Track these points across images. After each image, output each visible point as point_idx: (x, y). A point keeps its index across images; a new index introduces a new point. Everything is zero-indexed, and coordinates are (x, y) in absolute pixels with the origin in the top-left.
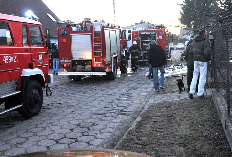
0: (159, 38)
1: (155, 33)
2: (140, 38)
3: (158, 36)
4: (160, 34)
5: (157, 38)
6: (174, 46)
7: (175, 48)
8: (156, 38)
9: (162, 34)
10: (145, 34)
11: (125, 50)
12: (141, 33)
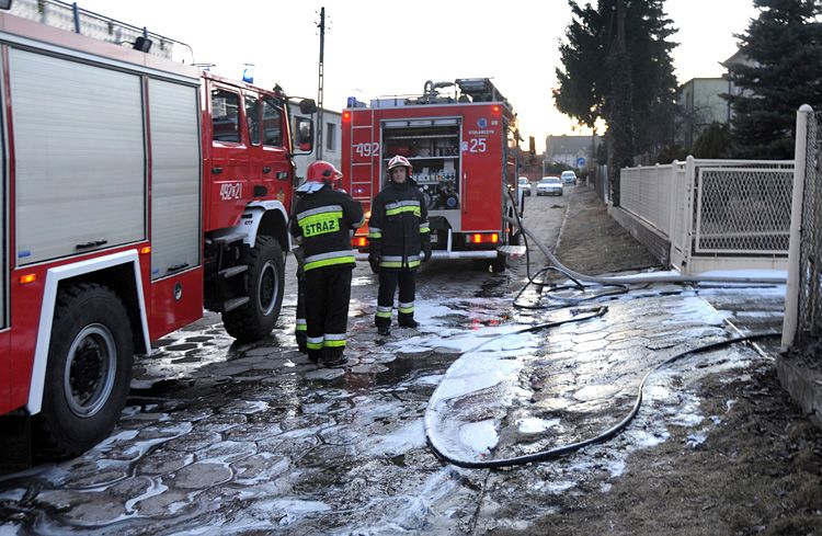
0: (470, 145)
1: (453, 122)
2: (380, 145)
3: (467, 138)
4: (478, 129)
5: (463, 146)
6: (529, 186)
7: (534, 193)
8: (458, 147)
9: (490, 127)
10: (404, 124)
11: (261, 208)
12: (384, 123)
